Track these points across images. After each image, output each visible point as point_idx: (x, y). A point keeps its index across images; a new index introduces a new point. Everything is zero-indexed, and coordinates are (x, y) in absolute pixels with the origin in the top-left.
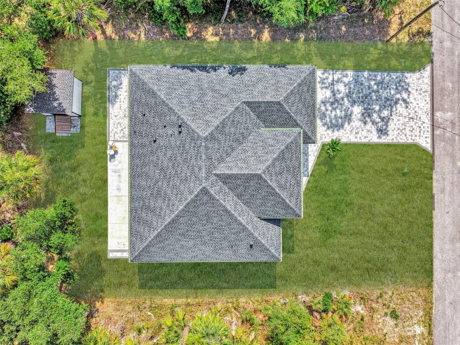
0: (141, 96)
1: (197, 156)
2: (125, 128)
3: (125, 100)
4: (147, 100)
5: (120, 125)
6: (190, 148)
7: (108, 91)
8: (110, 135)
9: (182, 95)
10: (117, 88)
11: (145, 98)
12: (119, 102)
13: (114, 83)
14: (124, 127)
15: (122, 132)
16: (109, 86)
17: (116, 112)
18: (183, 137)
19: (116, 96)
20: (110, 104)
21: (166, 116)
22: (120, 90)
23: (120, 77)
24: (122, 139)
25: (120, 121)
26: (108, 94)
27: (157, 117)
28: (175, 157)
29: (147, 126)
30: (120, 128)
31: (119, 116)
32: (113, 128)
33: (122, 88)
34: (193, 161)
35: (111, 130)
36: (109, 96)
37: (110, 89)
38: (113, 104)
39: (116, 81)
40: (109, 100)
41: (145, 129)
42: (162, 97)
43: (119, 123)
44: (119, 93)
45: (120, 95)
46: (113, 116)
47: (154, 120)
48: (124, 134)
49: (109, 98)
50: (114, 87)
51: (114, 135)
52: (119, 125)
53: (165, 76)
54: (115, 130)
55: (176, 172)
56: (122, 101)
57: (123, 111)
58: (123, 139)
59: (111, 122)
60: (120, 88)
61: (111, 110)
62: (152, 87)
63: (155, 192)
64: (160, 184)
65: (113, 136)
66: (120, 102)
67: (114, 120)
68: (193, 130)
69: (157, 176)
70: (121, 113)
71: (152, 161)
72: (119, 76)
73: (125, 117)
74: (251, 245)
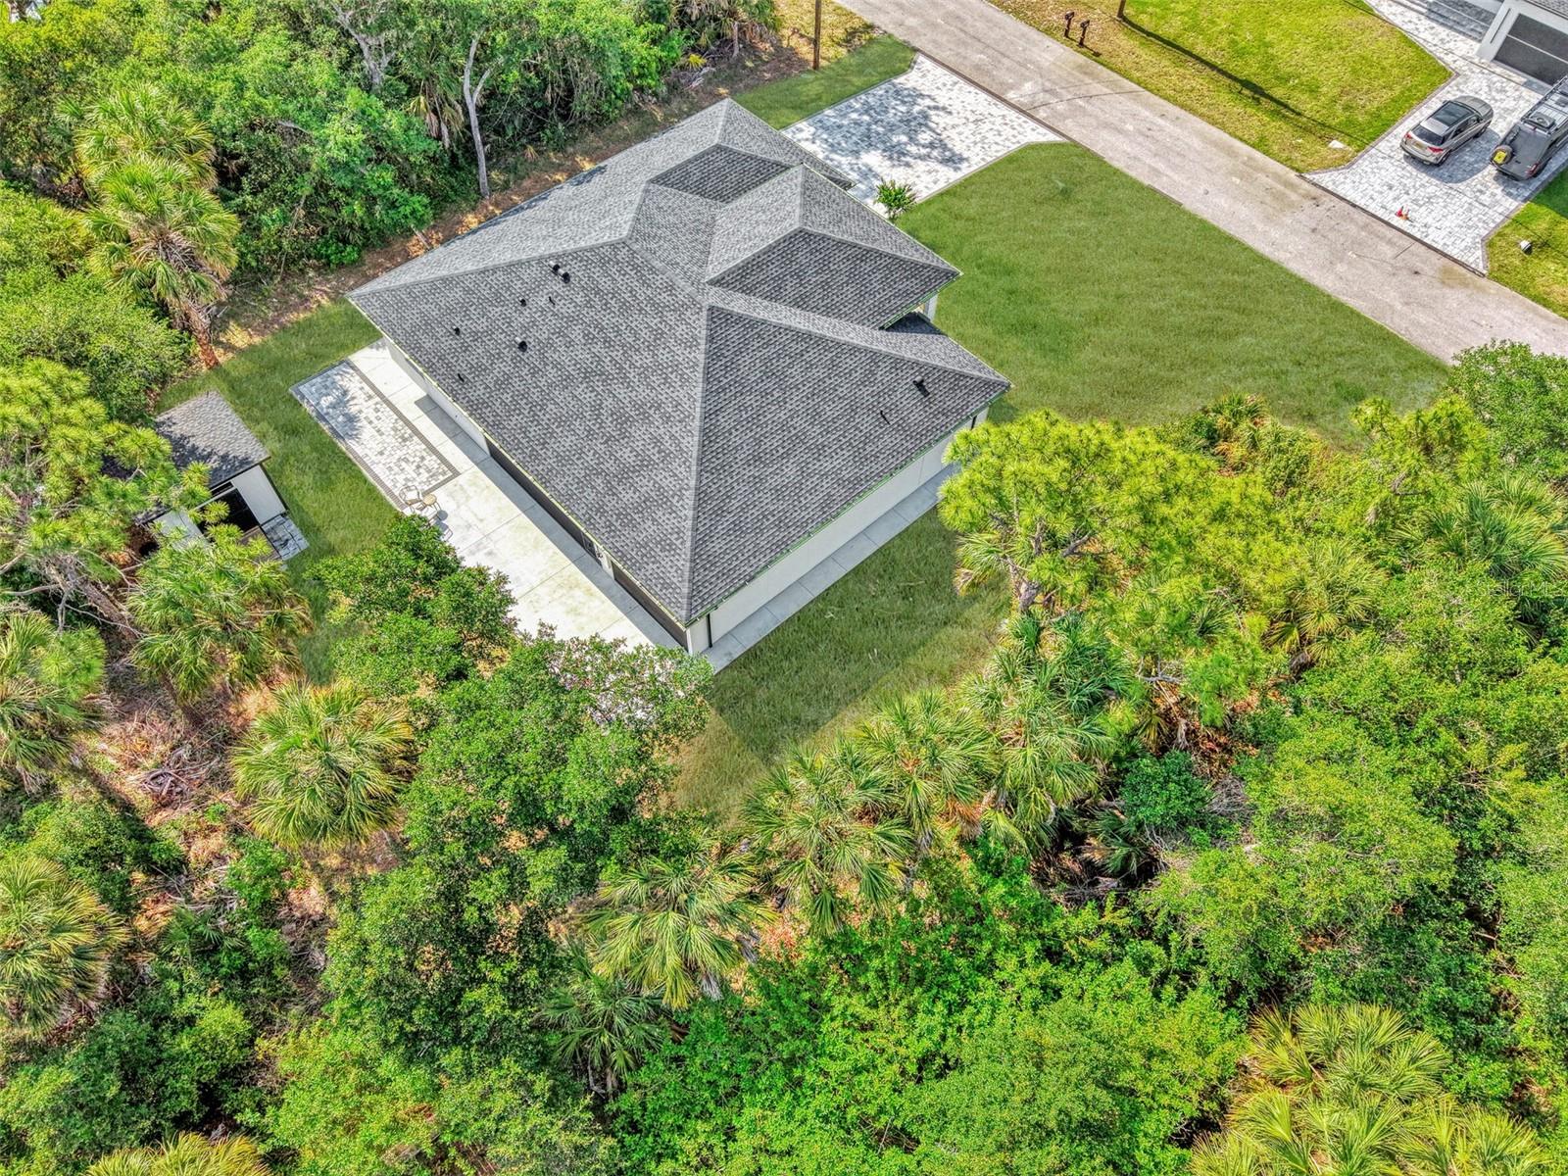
1: (642, 276)
4: (442, 303)
5: (408, 461)
6: (613, 279)
8: (395, 493)
10: (342, 404)
11: (433, 306)
12: (367, 425)
13: (328, 401)
15: (422, 470)
16: (318, 413)
17: (375, 446)
18: (580, 280)
19: (351, 419)
20: (349, 442)
21: (510, 286)
22: (352, 403)
23: (333, 383)
24: (434, 483)
27: (491, 309)
28: (596, 327)
29: (483, 341)
31: (389, 448)
32: (391, 477)
33: (353, 398)
35: (389, 484)
36: (332, 429)
37: (326, 417)
38: (355, 437)
39: (328, 395)
40: (339, 436)
41: (481, 351)
42: (472, 267)
44: (353, 410)
45: (360, 411)
46: (373, 458)
47: (488, 318)
48: (429, 471)
49: (335, 432)
50: (334, 407)
51: (408, 488)
53: (446, 257)
54: (401, 477)
56: (373, 419)
57: (392, 433)
59: (377, 470)
61: (359, 451)
62: (434, 277)
66: (371, 422)
67: (383, 462)
68: (591, 249)
70: (390, 439)
71: (550, 385)
72: (328, 383)
74: (920, 385)
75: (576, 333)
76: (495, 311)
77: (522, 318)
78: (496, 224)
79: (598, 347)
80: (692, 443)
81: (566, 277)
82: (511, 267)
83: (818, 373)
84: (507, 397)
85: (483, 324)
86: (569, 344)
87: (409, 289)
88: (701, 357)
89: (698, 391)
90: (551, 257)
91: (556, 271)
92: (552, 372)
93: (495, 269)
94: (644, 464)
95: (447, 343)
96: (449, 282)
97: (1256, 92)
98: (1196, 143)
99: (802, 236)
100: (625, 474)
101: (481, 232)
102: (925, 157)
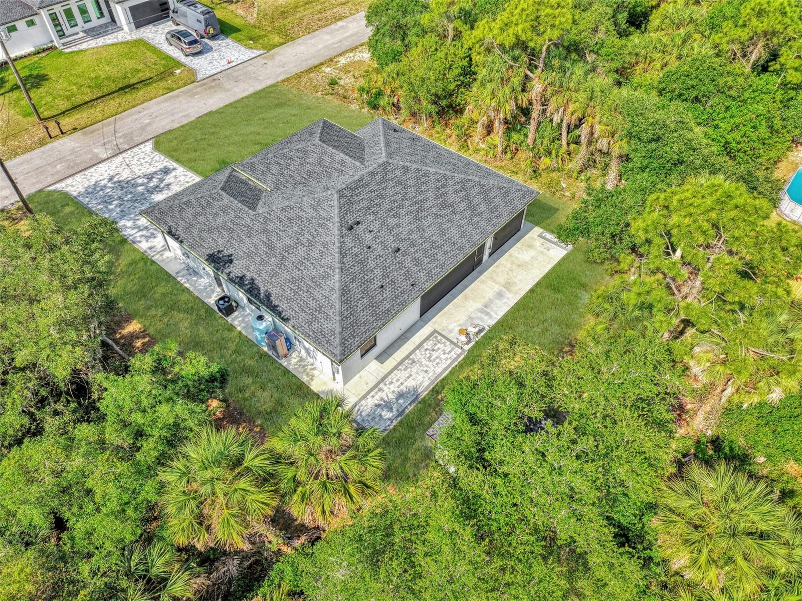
0: (363, 310)
1: (362, 185)
2: (426, 350)
3: (394, 380)
4: (359, 296)
5: (430, 357)
6: (362, 199)
7: (407, 411)
8: (455, 356)
9: (312, 263)
10: (388, 405)
11: (360, 302)
12: (405, 384)
13: (387, 415)
14: (428, 352)
15: (436, 348)
16: (398, 416)
17: (422, 376)
18: (359, 216)
19: (401, 395)
20: (419, 391)
21: (355, 254)
22: (386, 399)
23: (369, 415)
24: (444, 340)
25: (424, 362)
26: (410, 408)
27: (368, 267)
28: (390, 211)
29: (390, 272)
30: (435, 354)
31: (422, 368)
32: (444, 361)
33: (382, 399)
34: (373, 186)
35: (449, 362)
36: (410, 404)
37: (400, 410)
38: (415, 389)
39: (380, 415)
40: (417, 398)
41: (396, 274)
42: (337, 277)
43: (430, 361)
44: (391, 396)
45: (393, 392)
46: (431, 374)
47: (374, 268)
48: (435, 345)
49: (413, 401)
50: (392, 408)
51: (450, 352)
52: (432, 358)
53: (307, 310)
54: (443, 357)
55: (403, 200)
56: (399, 383)
57: (409, 370)
58: (441, 340)
59: (439, 370)
60: (384, 401)
61: (426, 384)
62: (337, 301)
63: (448, 211)
64: (434, 210)
65: (453, 352)
66: (402, 384)
67: (433, 368)
68: (341, 208)
69: (430, 219)
70: (414, 370)
71: (421, 238)
72: (369, 419)
73: (414, 362)
74: (394, 131)
76: (371, 264)
77: (379, 250)
78: (268, 296)
79: (403, 212)
81: (358, 223)
82: (343, 254)
85: (378, 272)
87: (344, 318)
88: (414, 166)
89: (431, 170)
90: (340, 230)
91: (351, 228)
92: (415, 236)
93: (341, 262)
95: (387, 293)
96: (345, 291)
99: (323, 140)
100: (473, 208)
101: (276, 303)
102: (161, 180)
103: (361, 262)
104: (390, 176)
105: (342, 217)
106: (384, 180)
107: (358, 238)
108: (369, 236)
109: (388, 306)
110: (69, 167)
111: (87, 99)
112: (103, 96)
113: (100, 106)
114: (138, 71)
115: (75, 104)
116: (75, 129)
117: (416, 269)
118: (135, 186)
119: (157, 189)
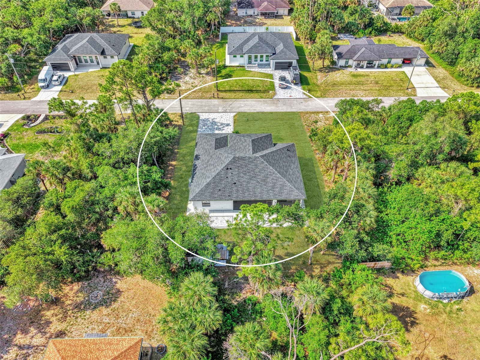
0: (208, 192)
1: (243, 159)
2: (224, 219)
4: (211, 188)
6: (239, 163)
9: (210, 172)
11: (210, 190)
18: (233, 167)
21: (221, 177)
28: (244, 172)
29: (226, 188)
31: (216, 222)
34: (246, 162)
42: (210, 179)
43: (221, 222)
46: (216, 225)
53: (197, 183)
55: (252, 171)
62: (204, 186)
67: (219, 224)
68: (230, 162)
69: (255, 182)
71: (246, 185)
73: (217, 219)
74: (288, 150)
75: (242, 175)
76: (223, 182)
77: (229, 180)
78: (195, 174)
79: (248, 174)
80: (279, 175)
81: (231, 169)
82: (218, 174)
83: (278, 156)
84: (241, 192)
85: (223, 185)
86: (242, 177)
87: (201, 190)
88: (266, 163)
89: (271, 168)
90: (224, 168)
91: (228, 169)
92: (245, 183)
93: (215, 176)
94: (275, 184)
95: (220, 193)
96: (208, 184)
97: (251, 91)
98: (254, 102)
99: (253, 141)
100: (273, 187)
101: (195, 176)
102: (224, 127)
103: (221, 180)
104: (255, 162)
105: (228, 164)
106: (252, 162)
107: (227, 173)
108: (230, 174)
109: (216, 196)
110: (208, 110)
111: (235, 89)
112: (241, 91)
113: (237, 93)
114: (259, 86)
115: (231, 89)
116: (222, 98)
117: (235, 192)
118: (216, 125)
119: (219, 129)
